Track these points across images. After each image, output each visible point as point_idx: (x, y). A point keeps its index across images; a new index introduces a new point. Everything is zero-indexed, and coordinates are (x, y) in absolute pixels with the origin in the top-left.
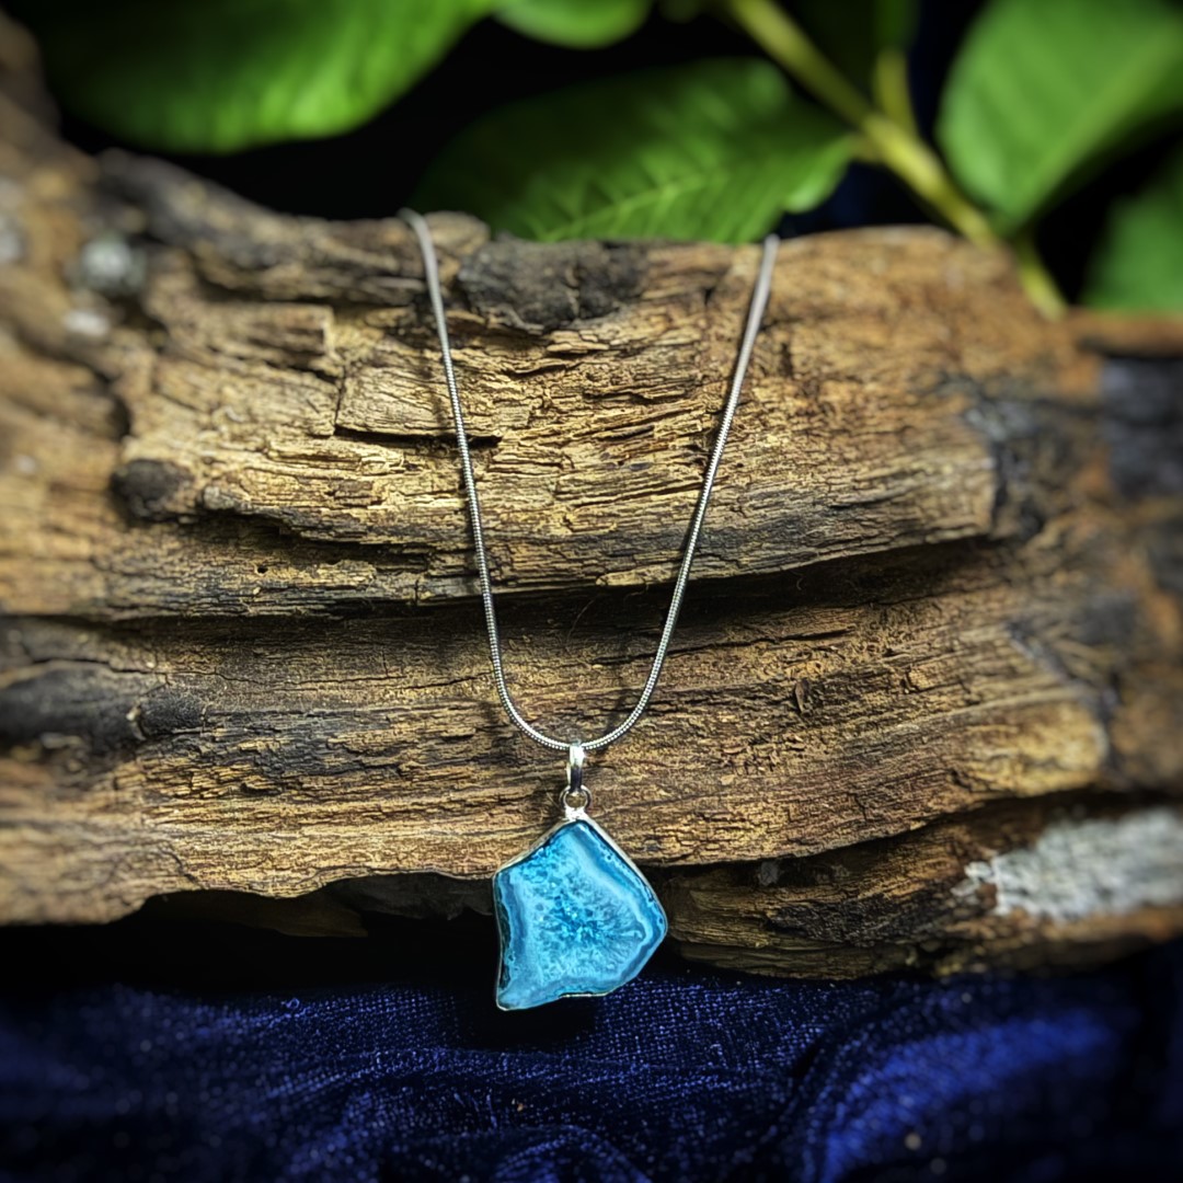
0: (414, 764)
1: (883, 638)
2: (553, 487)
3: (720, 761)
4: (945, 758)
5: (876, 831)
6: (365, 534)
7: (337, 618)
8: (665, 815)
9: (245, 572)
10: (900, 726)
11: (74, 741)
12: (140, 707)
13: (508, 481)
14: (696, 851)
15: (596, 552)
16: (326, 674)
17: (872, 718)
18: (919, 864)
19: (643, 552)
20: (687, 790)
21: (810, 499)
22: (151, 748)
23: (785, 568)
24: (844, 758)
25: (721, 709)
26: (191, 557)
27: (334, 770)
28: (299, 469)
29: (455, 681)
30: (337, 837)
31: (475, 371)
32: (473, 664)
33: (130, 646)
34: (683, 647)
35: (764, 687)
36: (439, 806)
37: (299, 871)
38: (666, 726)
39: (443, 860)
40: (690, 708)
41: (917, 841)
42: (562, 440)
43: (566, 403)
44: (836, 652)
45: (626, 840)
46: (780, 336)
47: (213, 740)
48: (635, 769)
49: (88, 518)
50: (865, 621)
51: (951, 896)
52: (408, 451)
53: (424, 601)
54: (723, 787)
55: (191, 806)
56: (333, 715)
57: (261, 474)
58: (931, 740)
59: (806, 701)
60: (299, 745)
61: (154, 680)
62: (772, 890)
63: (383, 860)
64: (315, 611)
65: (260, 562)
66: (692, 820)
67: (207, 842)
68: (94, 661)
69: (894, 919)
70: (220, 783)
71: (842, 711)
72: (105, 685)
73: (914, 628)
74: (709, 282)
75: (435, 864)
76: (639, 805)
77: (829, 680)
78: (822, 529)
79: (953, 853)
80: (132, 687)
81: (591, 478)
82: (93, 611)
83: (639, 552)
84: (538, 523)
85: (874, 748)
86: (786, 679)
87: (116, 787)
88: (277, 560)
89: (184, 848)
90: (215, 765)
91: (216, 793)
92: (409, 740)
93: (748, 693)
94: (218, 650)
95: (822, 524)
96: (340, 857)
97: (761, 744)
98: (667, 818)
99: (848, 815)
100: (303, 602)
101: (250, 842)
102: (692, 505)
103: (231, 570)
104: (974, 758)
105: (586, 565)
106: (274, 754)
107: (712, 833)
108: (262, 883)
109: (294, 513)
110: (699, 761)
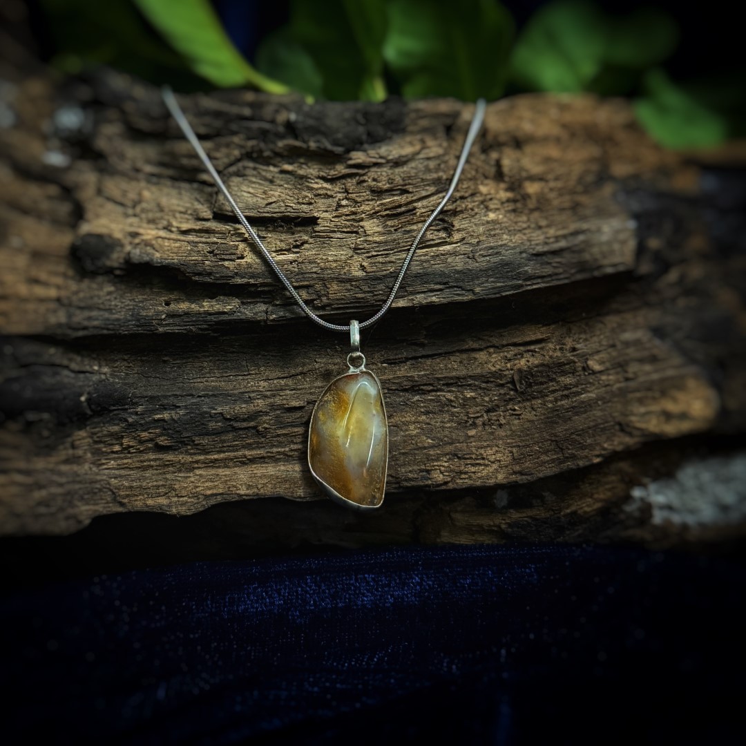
0: (267, 426)
1: (569, 343)
2: (353, 246)
3: (467, 422)
4: (614, 415)
5: (570, 464)
6: (233, 277)
7: (215, 335)
8: (432, 455)
9: (156, 305)
10: (583, 396)
11: (46, 416)
12: (89, 393)
13: (324, 243)
14: (453, 478)
15: (382, 286)
16: (209, 373)
17: (566, 392)
18: (600, 489)
19: (413, 285)
20: (446, 439)
21: (518, 250)
22: (96, 420)
23: (504, 294)
25: (466, 389)
26: (122, 296)
27: (215, 432)
28: (191, 238)
29: (293, 375)
30: (218, 475)
31: (302, 177)
32: (304, 365)
33: (82, 356)
34: (440, 351)
35: (494, 374)
36: (284, 453)
37: (193, 497)
38: (431, 400)
39: (286, 488)
40: (446, 389)
41: (599, 473)
42: (357, 218)
43: (360, 196)
44: (539, 352)
45: (406, 472)
46: (494, 155)
47: (136, 413)
48: (412, 427)
49: (56, 274)
50: (557, 333)
51: (622, 511)
52: (260, 228)
53: (272, 321)
54: (470, 437)
55: (122, 459)
56: (214, 395)
57: (166, 241)
58: (604, 403)
59: (521, 384)
60: (192, 415)
61: (99, 377)
62: (504, 511)
63: (247, 489)
64: (201, 329)
65: (166, 298)
66: (450, 459)
67: (133, 481)
68: (59, 366)
69: (585, 529)
70: (141, 442)
71: (544, 389)
72: (66, 380)
73: (588, 336)
74: (448, 121)
75: (281, 491)
76: (415, 449)
77: (535, 369)
78: (526, 268)
79: (622, 480)
80: (84, 381)
81: (377, 239)
82: (59, 331)
83: (409, 286)
84: (344, 269)
85: (567, 410)
86: (507, 369)
87: (73, 447)
88: (177, 297)
89: (117, 485)
90: (137, 430)
91: (139, 449)
92: (264, 410)
93: (483, 378)
94: (139, 358)
95: (526, 266)
96: (219, 488)
97: (494, 412)
98: (433, 458)
99: (552, 455)
100: (194, 323)
101: (161, 480)
102: (442, 255)
103: (147, 304)
104: (633, 414)
105: (376, 295)
106: (177, 422)
107: (463, 467)
108: (168, 506)
109: (187, 265)
110: (452, 422)
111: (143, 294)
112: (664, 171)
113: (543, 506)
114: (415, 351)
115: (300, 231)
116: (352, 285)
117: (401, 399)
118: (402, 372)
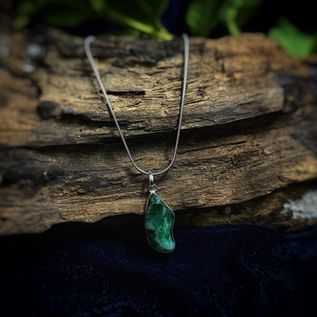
0: (126, 183)
1: (255, 142)
2: (161, 103)
3: (212, 178)
4: (276, 173)
5: (257, 195)
6: (109, 118)
7: (102, 144)
9: (76, 131)
10: (262, 165)
11: (29, 181)
12: (48, 171)
13: (148, 102)
14: (208, 203)
15: (174, 120)
16: (100, 160)
17: (255, 164)
18: (271, 205)
19: (188, 120)
20: (204, 186)
21: (233, 103)
22: (51, 182)
23: (227, 122)
24: (247, 175)
25: (212, 164)
26: (60, 128)
27: (104, 186)
28: (90, 101)
29: (137, 160)
30: (106, 205)
31: (137, 74)
32: (141, 156)
33: (44, 155)
34: (200, 148)
35: (223, 157)
36: (134, 194)
37: (95, 215)
38: (197, 169)
39: (136, 209)
40: (203, 164)
41: (270, 198)
42: (162, 91)
43: (163, 81)
44: (243, 147)
45: (187, 201)
46: (221, 62)
47: (69, 179)
48: (189, 181)
49: (31, 119)
50: (250, 138)
51: (280, 214)
52: (120, 96)
53: (127, 137)
54: (214, 184)
55: (63, 199)
56: (103, 170)
57: (79, 103)
58: (271, 168)
59: (235, 161)
60: (93, 179)
61: (51, 164)
62: (229, 216)
63: (119, 210)
64: (96, 142)
65: (80, 128)
66: (206, 194)
67: (69, 208)
68: (34, 159)
69: (264, 222)
70: (72, 191)
71: (245, 163)
72: (37, 166)
73: (264, 139)
74: (200, 48)
75: (134, 210)
77: (241, 154)
78: (236, 111)
79: (280, 201)
80: (45, 166)
81: (172, 100)
82: (33, 145)
83: (186, 120)
84: (157, 113)
85: (256, 171)
86: (229, 155)
87: (42, 194)
88: (85, 128)
89: (61, 210)
90: (69, 186)
91: (70, 194)
92: (125, 176)
93: (219, 159)
94: (69, 155)
95: (237, 109)
96: (106, 210)
97: (224, 173)
98: (199, 194)
99: (250, 191)
100: (93, 139)
101: (80, 208)
102: (200, 106)
103: (72, 131)
104: (284, 172)
105: (171, 124)
106: (87, 182)
107: (212, 198)
108: (85, 219)
109: (89, 113)
110: (206, 178)
111: (70, 127)
112: (293, 67)
113: (246, 213)
114: (189, 148)
115: (137, 97)
116: (161, 120)
117: (184, 169)
118: (184, 157)
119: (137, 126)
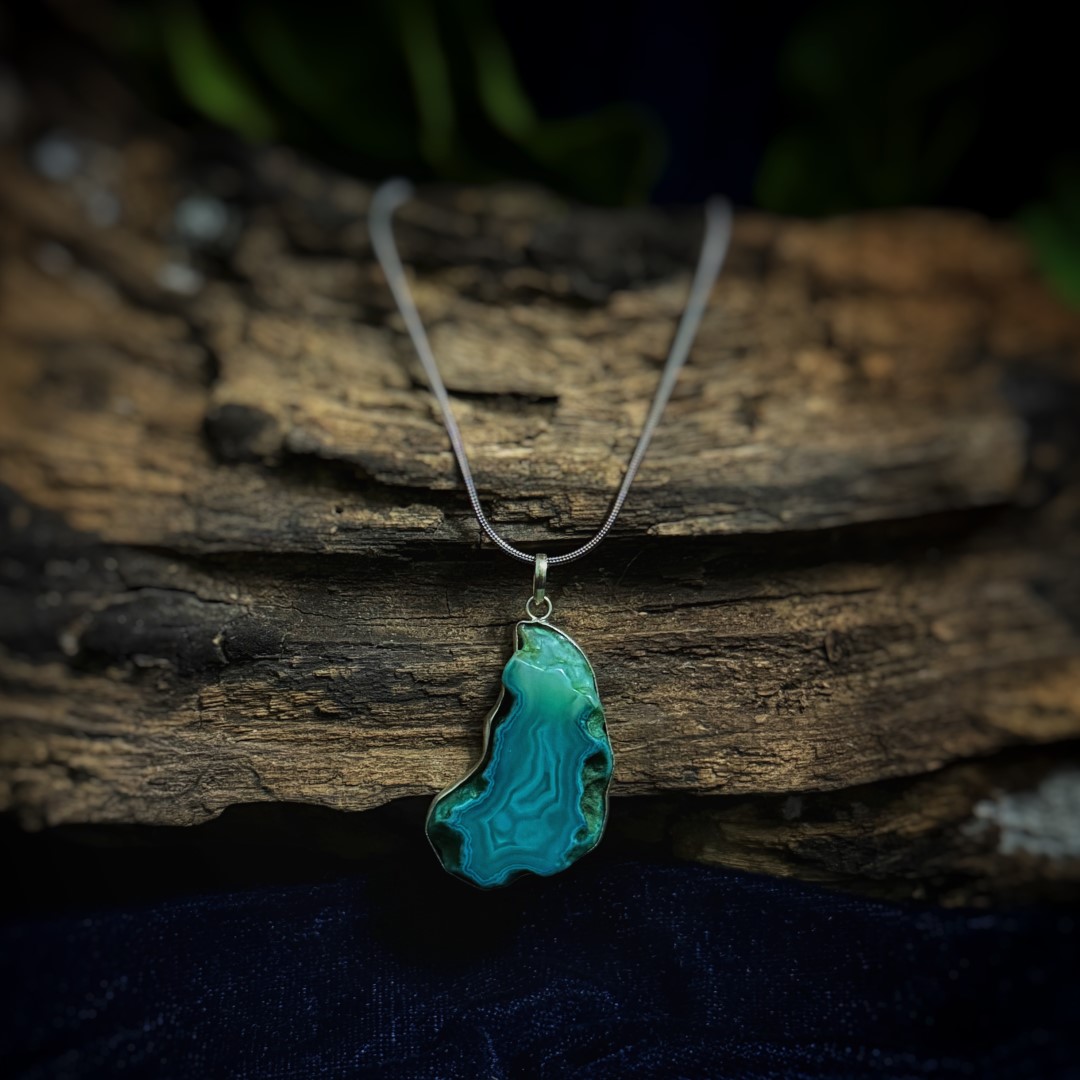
0: (474, 694)
1: (909, 595)
2: (611, 441)
3: (754, 702)
5: (893, 770)
6: (436, 479)
7: (405, 559)
8: (702, 748)
9: (325, 512)
11: (163, 662)
12: (224, 633)
13: (569, 434)
14: (730, 782)
15: (649, 503)
16: (394, 612)
17: (897, 667)
18: (934, 803)
19: (693, 505)
20: (724, 726)
22: (233, 672)
23: (822, 525)
25: (757, 655)
26: (274, 497)
27: (400, 698)
28: (378, 416)
30: (402, 758)
31: (542, 334)
33: (215, 578)
34: (723, 598)
35: (797, 636)
37: (366, 787)
38: (706, 669)
40: (729, 654)
41: (934, 783)
44: (864, 607)
45: (666, 769)
47: (290, 666)
48: (677, 706)
49: (180, 457)
51: (960, 834)
52: (477, 405)
53: (488, 544)
54: (757, 725)
55: (269, 727)
56: (400, 647)
57: (342, 420)
59: (835, 650)
60: (369, 673)
61: (238, 611)
62: (795, 824)
63: (442, 780)
64: (386, 551)
65: (337, 503)
66: (727, 754)
67: (284, 759)
68: (183, 591)
69: (906, 854)
70: (296, 706)
71: (868, 659)
72: (192, 612)
73: (937, 586)
76: (679, 738)
77: (858, 632)
78: (857, 488)
79: (964, 793)
80: (216, 615)
82: (184, 543)
83: (689, 504)
84: (595, 474)
85: (898, 693)
86: (818, 630)
87: (201, 706)
88: (353, 503)
89: (261, 764)
90: (291, 689)
91: (292, 715)
92: (470, 672)
93: (782, 641)
94: (295, 586)
95: (859, 483)
96: (403, 777)
97: (792, 688)
98: (704, 751)
99: (871, 754)
100: (376, 541)
101: (322, 761)
103: (310, 510)
104: (990, 704)
106: (346, 681)
107: (745, 766)
108: (332, 797)
109: (371, 457)
110: (735, 701)
111: (305, 494)
113: (849, 821)
114: (688, 595)
115: (535, 413)
117: (664, 666)
118: (668, 627)
119: (524, 513)
